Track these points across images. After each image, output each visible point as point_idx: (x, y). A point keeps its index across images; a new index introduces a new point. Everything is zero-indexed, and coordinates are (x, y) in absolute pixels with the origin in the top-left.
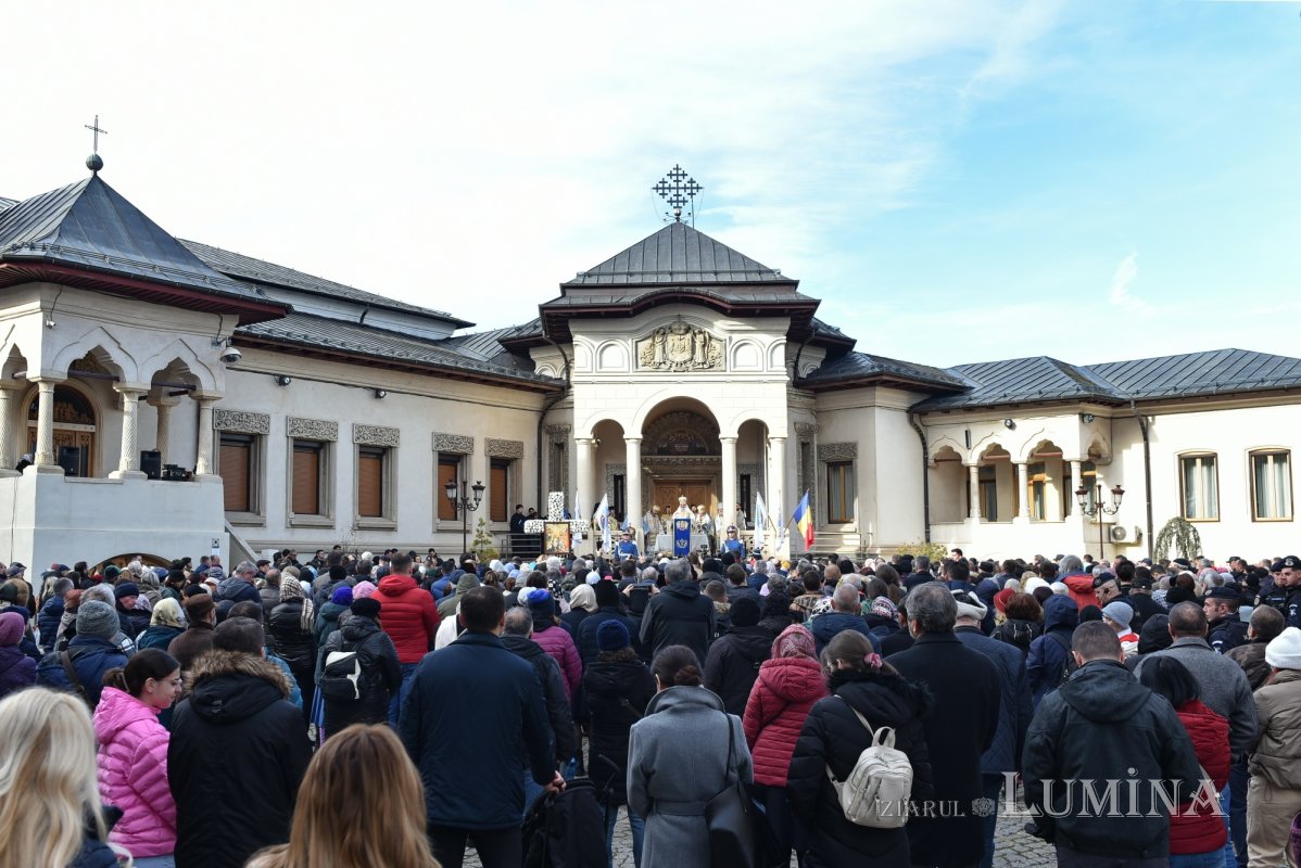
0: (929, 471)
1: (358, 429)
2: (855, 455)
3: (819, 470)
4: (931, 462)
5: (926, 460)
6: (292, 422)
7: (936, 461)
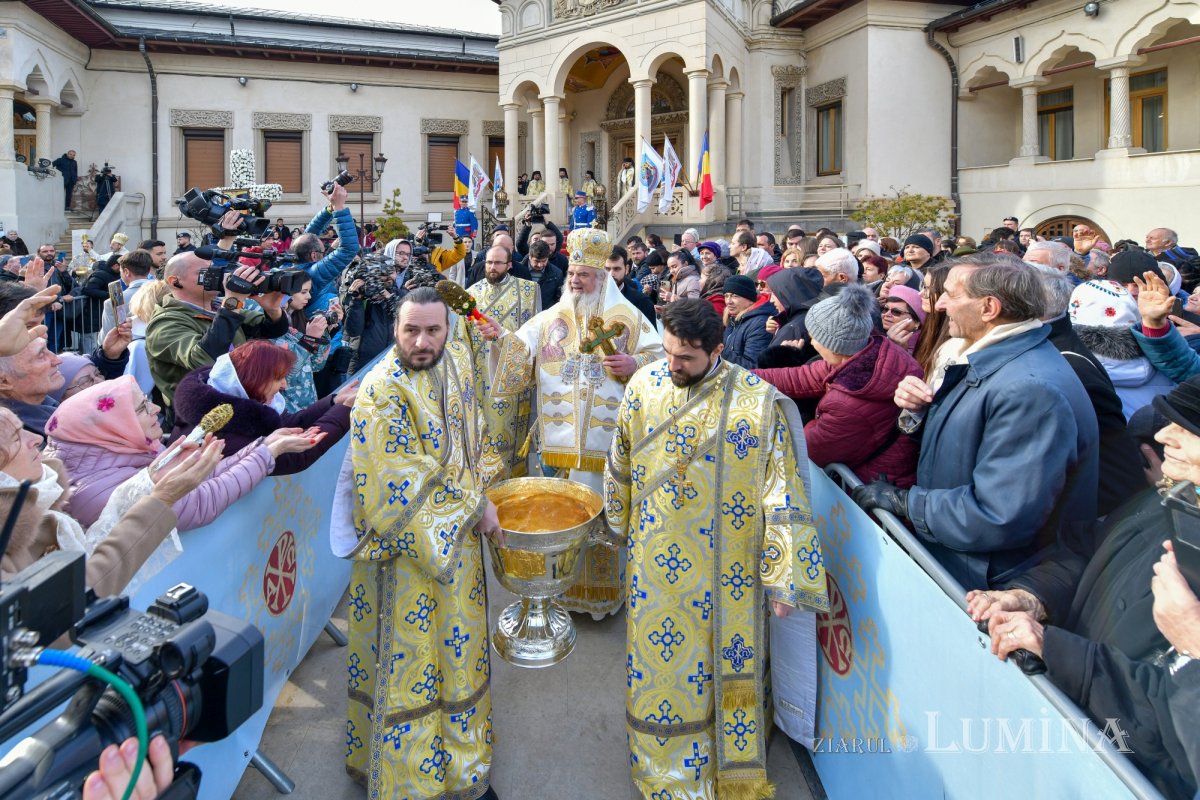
0: (961, 105)
1: (334, 119)
2: (844, 92)
3: (805, 116)
4: (964, 91)
5: (955, 90)
6: (258, 116)
7: (972, 90)
